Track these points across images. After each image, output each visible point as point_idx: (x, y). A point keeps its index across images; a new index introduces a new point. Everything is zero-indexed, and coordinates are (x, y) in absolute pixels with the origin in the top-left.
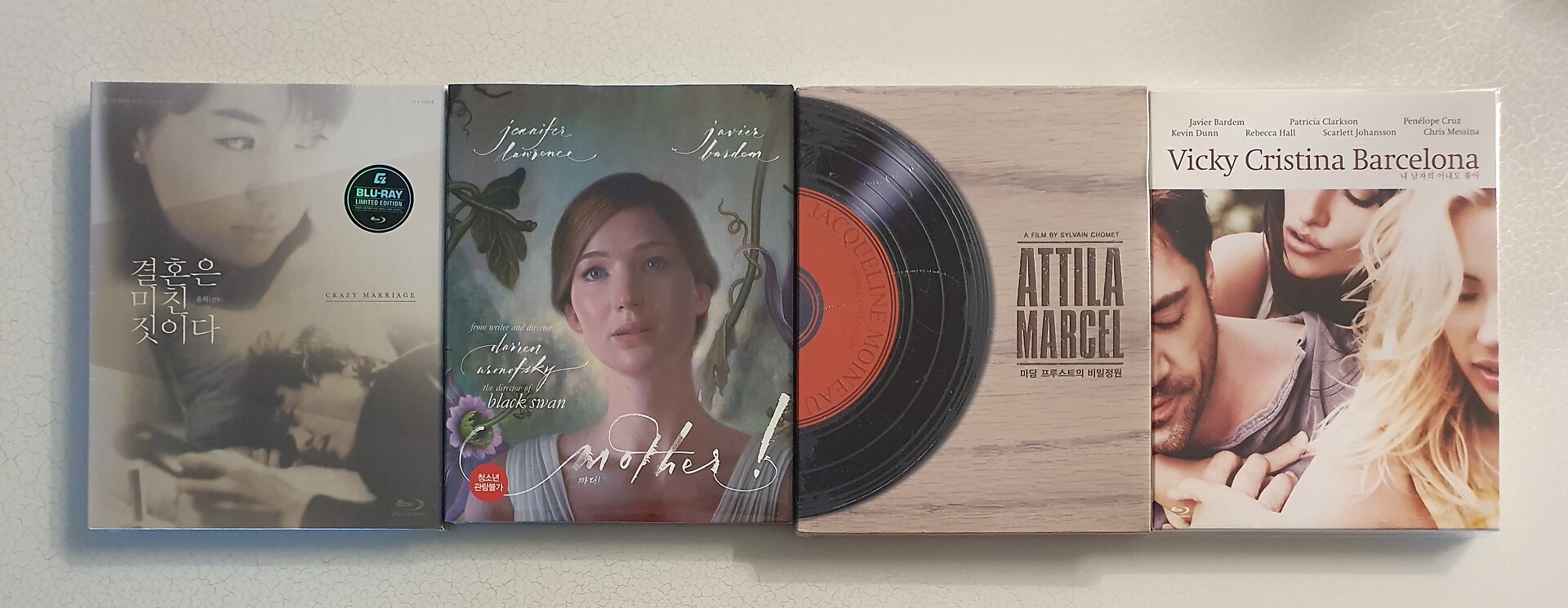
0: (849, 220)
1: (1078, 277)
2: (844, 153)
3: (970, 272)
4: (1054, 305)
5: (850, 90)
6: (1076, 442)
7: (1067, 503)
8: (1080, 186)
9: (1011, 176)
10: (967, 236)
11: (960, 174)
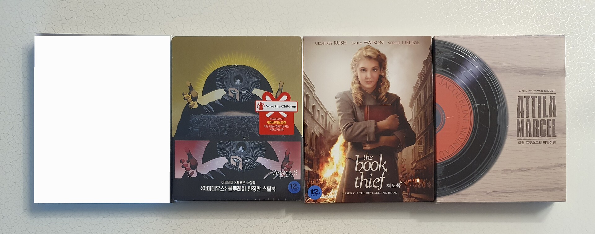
0: (454, 86)
1: (539, 107)
2: (452, 61)
3: (499, 105)
4: (531, 118)
5: (454, 37)
6: (539, 168)
7: (536, 191)
8: (540, 72)
9: (515, 69)
10: (498, 92)
11: (495, 69)
